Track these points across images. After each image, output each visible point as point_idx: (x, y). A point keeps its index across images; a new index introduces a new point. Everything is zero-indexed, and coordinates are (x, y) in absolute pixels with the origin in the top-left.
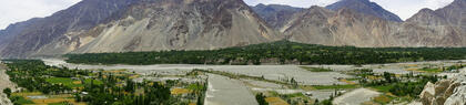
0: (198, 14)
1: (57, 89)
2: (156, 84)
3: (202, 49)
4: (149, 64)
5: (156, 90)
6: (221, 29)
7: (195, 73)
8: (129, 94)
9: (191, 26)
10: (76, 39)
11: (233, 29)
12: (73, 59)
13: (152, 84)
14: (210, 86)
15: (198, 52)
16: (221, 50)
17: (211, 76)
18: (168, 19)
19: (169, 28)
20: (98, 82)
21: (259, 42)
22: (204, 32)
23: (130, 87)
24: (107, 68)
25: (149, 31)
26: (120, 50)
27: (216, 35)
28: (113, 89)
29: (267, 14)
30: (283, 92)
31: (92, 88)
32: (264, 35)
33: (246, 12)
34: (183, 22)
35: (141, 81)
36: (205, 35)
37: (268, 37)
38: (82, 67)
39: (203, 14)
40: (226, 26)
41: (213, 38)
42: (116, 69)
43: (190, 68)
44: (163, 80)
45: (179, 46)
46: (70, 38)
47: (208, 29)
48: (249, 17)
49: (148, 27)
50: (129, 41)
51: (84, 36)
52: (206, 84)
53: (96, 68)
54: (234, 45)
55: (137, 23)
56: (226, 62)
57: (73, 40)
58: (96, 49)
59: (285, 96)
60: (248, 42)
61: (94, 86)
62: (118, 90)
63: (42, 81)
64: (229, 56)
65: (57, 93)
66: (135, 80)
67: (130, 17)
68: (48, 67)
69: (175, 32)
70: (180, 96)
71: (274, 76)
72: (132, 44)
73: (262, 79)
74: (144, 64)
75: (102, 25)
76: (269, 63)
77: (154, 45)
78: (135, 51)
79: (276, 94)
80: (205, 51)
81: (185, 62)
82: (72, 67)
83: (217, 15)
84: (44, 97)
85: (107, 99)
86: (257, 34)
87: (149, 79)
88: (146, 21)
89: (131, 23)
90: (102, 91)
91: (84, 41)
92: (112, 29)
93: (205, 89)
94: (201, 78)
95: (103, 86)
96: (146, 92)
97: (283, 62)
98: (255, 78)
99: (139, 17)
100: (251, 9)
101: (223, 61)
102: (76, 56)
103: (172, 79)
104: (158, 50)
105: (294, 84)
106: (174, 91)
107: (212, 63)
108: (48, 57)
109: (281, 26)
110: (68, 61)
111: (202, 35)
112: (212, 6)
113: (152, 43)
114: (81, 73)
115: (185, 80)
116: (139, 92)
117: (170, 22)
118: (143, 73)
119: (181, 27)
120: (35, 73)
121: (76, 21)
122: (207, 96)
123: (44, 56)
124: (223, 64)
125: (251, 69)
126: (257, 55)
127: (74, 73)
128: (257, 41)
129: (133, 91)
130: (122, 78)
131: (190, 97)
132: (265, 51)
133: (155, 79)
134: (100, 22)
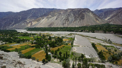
0: (72, 15)
1: (24, 41)
2: (58, 38)
3: (74, 27)
4: (56, 31)
5: (58, 39)
6: (80, 20)
7: (71, 34)
8: (50, 41)
9: (70, 19)
10: (31, 22)
11: (85, 19)
12: (29, 29)
13: (57, 38)
14: (76, 39)
15: (72, 28)
16: (80, 27)
17: (76, 36)
18: (63, 16)
19: (63, 19)
20: (39, 37)
21: (95, 24)
22: (74, 21)
23: (50, 38)
24: (42, 33)
25: (56, 21)
26: (47, 26)
27: (79, 22)
28: (45, 39)
29: (99, 13)
30: (104, 44)
31: (37, 39)
32: (97, 22)
33: (90, 13)
34: (68, 18)
35: (54, 37)
36: (75, 22)
37: (99, 22)
38: (33, 32)
39: (74, 15)
40: (82, 19)
41: (77, 23)
42: (46, 33)
43: (69, 33)
44: (60, 36)
45: (66, 25)
46: (28, 22)
47: (76, 20)
48: (91, 15)
49: (56, 19)
50: (50, 24)
51: (34, 21)
52: (74, 38)
53: (38, 32)
54: (85, 25)
55: (53, 18)
56: (82, 31)
57: (29, 22)
58: (38, 26)
59: (105, 46)
60: (90, 24)
61: (38, 39)
62: (46, 39)
63: (16, 38)
64: (82, 29)
65: (24, 42)
66: (52, 36)
67: (50, 16)
68: (19, 33)
69: (65, 21)
70: (66, 41)
71: (101, 38)
72: (51, 24)
73: (95, 38)
74: (55, 31)
75: (40, 18)
76: (98, 32)
77: (58, 25)
78: (52, 27)
79: (100, 44)
80: (74, 28)
81: (68, 31)
82: (29, 32)
83: (79, 15)
84: (18, 44)
85: (43, 42)
86: (94, 21)
87: (56, 36)
88: (55, 17)
89: (50, 18)
90: (41, 40)
91: (34, 23)
92: (44, 19)
93: (74, 39)
94: (73, 36)
95: (41, 38)
96: (55, 40)
97: (105, 32)
98: (92, 37)
99: (53, 16)
100: (92, 12)
101: (80, 31)
102: (31, 28)
103: (64, 36)
104: (59, 27)
105: (110, 42)
106: (64, 40)
107: (77, 31)
108: (19, 29)
109: (106, 17)
110: (27, 30)
111: (74, 22)
112: (77, 12)
113: (57, 25)
114: (33, 34)
115: (68, 36)
116: (53, 40)
117: (63, 18)
118: (54, 34)
119: (67, 19)
120: (12, 35)
121: (30, 15)
122: (75, 42)
123: (17, 28)
124: (80, 32)
125: (91, 34)
126: (94, 29)
127: (30, 34)
128: (94, 24)
129: (51, 40)
130: (48, 36)
131: (69, 42)
132: (97, 28)
133: (58, 36)
134: (40, 17)
